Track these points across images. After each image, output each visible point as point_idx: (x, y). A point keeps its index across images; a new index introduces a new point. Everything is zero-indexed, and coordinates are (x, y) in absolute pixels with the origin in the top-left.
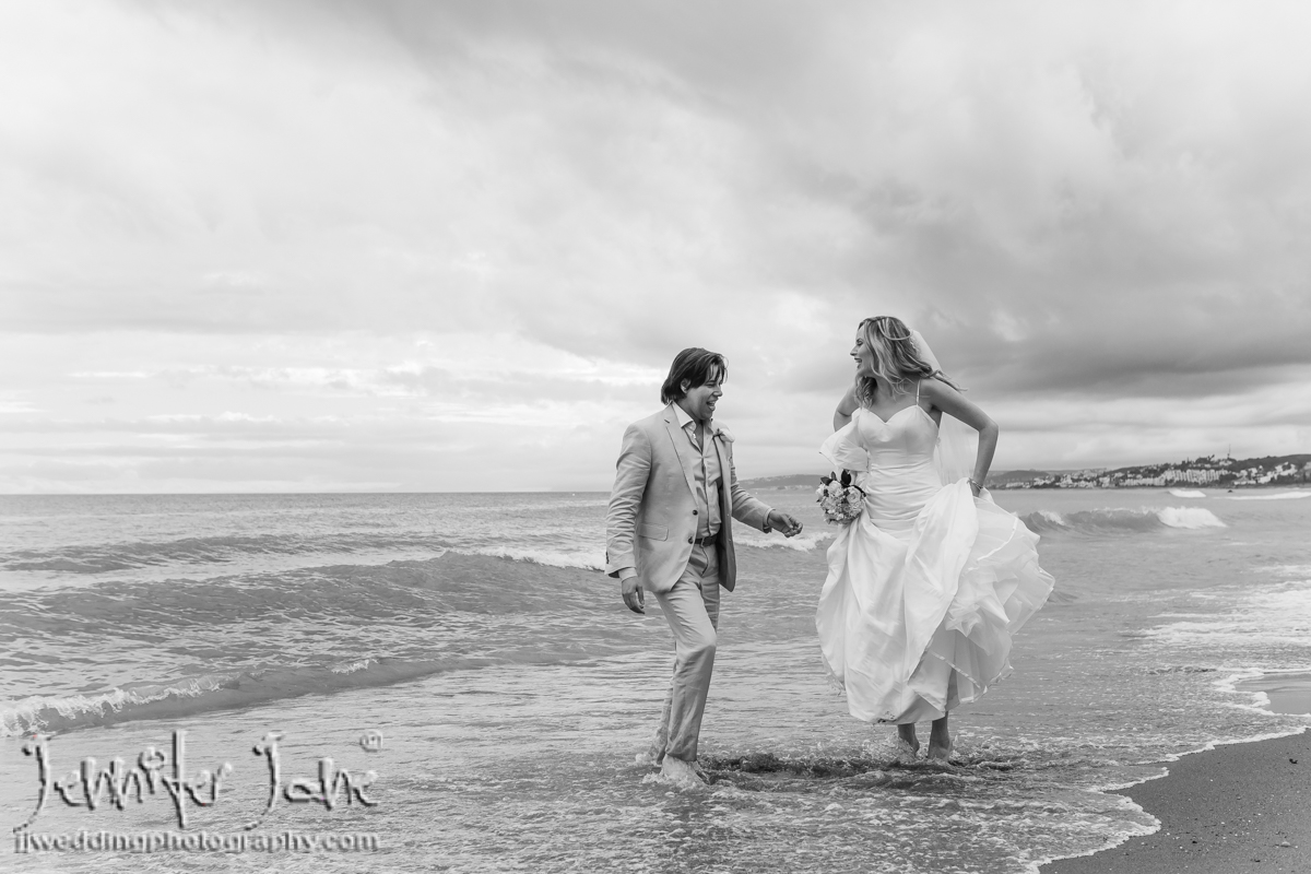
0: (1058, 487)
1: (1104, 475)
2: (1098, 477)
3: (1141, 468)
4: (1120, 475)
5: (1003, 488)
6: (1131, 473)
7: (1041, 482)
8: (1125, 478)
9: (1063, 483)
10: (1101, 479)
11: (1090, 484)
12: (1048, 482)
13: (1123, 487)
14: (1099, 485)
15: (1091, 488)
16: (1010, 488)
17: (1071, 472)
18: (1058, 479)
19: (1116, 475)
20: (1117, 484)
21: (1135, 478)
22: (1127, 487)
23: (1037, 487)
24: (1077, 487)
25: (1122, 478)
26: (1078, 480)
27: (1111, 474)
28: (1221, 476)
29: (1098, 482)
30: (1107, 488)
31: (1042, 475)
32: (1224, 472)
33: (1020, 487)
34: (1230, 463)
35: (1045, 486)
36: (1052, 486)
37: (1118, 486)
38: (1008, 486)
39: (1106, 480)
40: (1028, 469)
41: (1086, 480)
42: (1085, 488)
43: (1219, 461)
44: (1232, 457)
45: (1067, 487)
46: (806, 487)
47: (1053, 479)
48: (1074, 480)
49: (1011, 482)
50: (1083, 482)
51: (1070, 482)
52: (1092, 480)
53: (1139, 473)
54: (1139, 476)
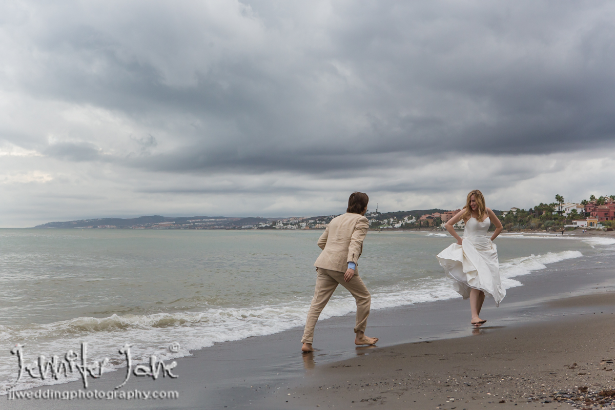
0: (275, 228)
1: (303, 221)
2: (299, 222)
3: (325, 217)
4: (313, 221)
5: (240, 228)
6: (319, 220)
7: (264, 225)
8: (315, 223)
9: (277, 226)
10: (300, 224)
11: (294, 227)
12: (268, 225)
13: (314, 229)
14: (300, 227)
15: (295, 229)
16: (244, 229)
17: (282, 219)
18: (275, 223)
19: (310, 221)
20: (310, 227)
21: (321, 223)
22: (317, 229)
23: (262, 228)
24: (286, 229)
25: (313, 223)
26: (287, 224)
27: (306, 220)
28: (373, 222)
29: (299, 225)
30: (305, 229)
31: (264, 220)
32: (374, 221)
33: (250, 228)
34: (377, 215)
35: (266, 228)
36: (271, 228)
37: (311, 228)
38: (243, 227)
39: (304, 224)
40: (255, 217)
41: (291, 224)
42: (291, 229)
43: (371, 213)
44: (378, 211)
45: (280, 228)
46: (112, 226)
47: (271, 224)
48: (284, 224)
49: (244, 225)
50: (290, 226)
51: (282, 225)
52: (295, 224)
53: (324, 220)
54: (324, 222)
